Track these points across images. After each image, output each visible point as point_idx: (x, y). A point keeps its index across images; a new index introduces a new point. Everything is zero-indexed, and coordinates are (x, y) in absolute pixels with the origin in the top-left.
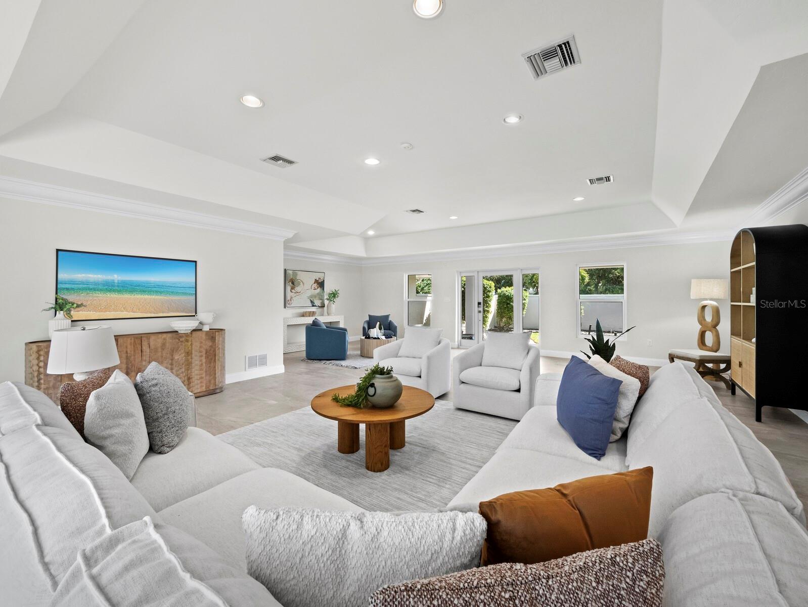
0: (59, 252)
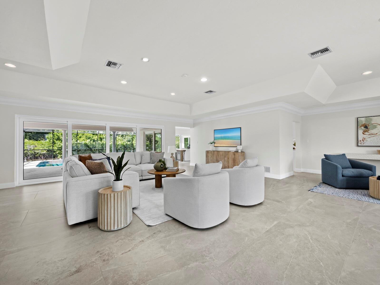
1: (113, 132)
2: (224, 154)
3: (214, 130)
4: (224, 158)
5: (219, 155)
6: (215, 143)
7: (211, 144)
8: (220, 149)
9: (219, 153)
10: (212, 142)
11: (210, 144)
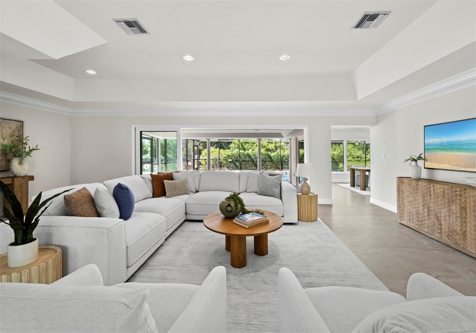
0: (425, 127)
1: (257, 139)
2: (447, 192)
3: (425, 126)
4: (447, 205)
5: (432, 193)
6: (425, 159)
7: (414, 163)
8: (441, 176)
9: (432, 189)
10: (418, 156)
11: (409, 161)
